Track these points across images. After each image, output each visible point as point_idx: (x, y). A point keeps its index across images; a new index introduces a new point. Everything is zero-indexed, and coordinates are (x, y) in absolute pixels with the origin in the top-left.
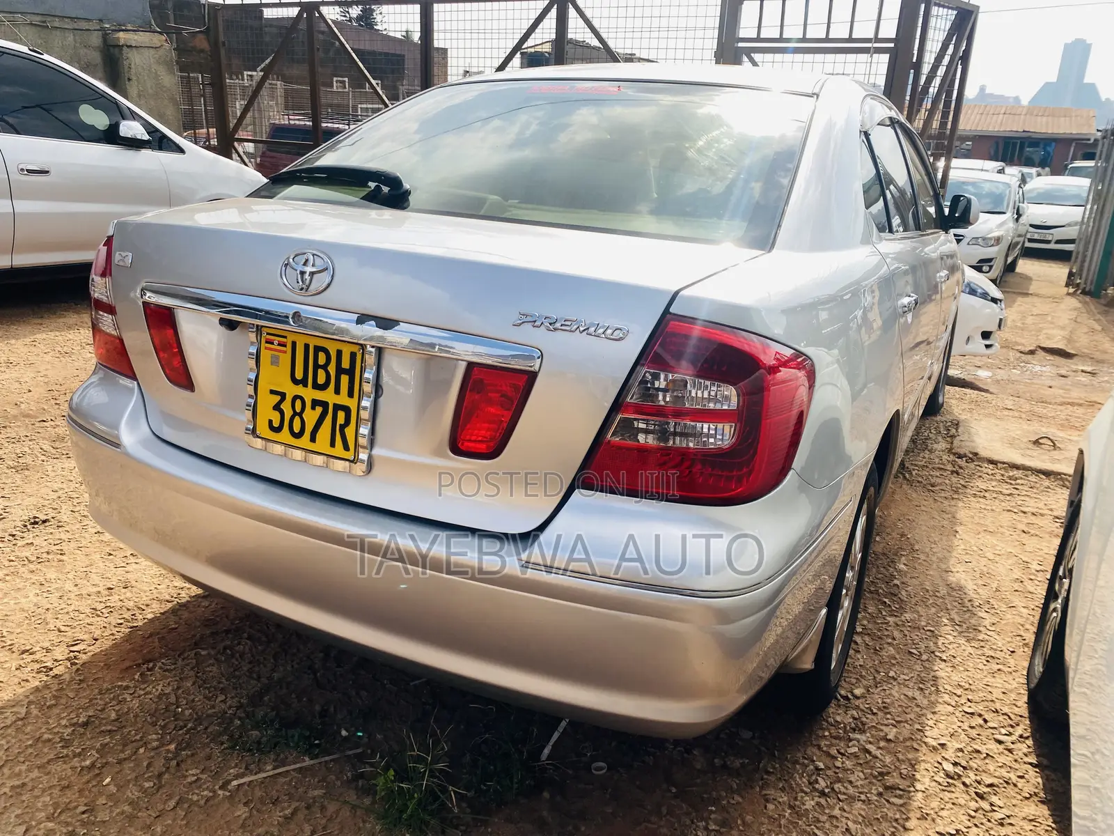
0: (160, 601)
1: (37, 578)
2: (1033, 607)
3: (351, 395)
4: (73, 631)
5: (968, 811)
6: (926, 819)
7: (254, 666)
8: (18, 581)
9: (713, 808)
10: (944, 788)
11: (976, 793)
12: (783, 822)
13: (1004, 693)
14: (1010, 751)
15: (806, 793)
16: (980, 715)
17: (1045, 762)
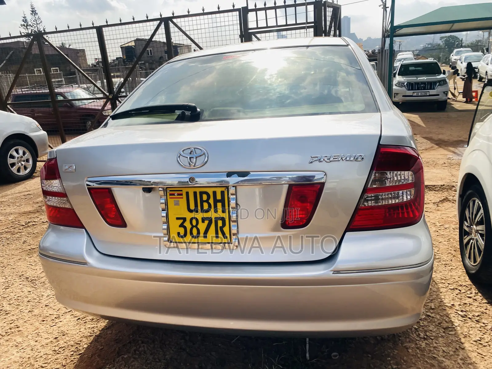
0: (86, 337)
1: (13, 343)
2: (447, 240)
3: (224, 212)
4: (50, 365)
5: (478, 329)
6: (467, 337)
7: (154, 356)
8: (3, 347)
9: (389, 359)
10: (464, 322)
11: (476, 320)
12: (419, 356)
13: (459, 277)
14: (475, 300)
15: (418, 340)
16: (457, 289)
17: (490, 301)
